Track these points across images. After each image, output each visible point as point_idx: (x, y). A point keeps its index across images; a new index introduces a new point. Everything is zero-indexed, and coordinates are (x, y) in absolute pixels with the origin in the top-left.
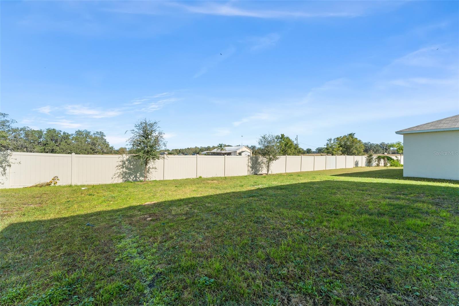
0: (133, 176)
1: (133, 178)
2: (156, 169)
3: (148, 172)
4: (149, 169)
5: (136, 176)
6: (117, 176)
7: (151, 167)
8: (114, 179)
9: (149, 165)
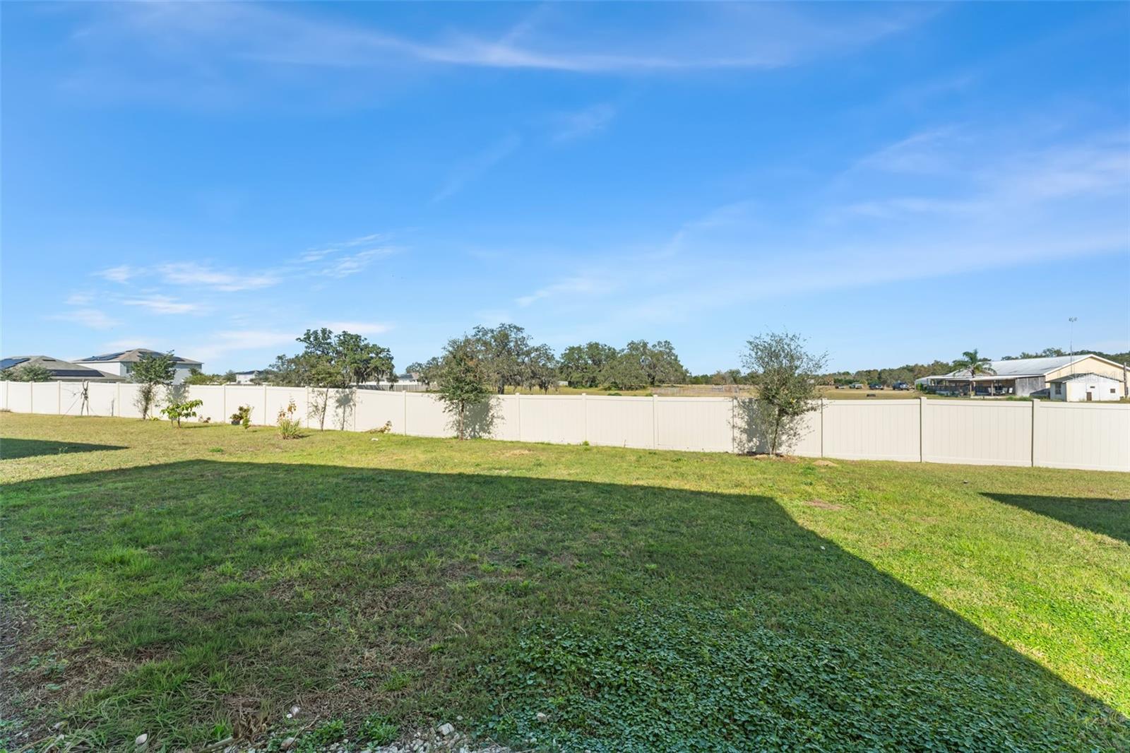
0: (470, 429)
1: (471, 431)
2: (503, 418)
3: (491, 423)
4: (492, 419)
5: (474, 430)
6: (450, 426)
7: (495, 415)
8: (446, 431)
9: (492, 412)
